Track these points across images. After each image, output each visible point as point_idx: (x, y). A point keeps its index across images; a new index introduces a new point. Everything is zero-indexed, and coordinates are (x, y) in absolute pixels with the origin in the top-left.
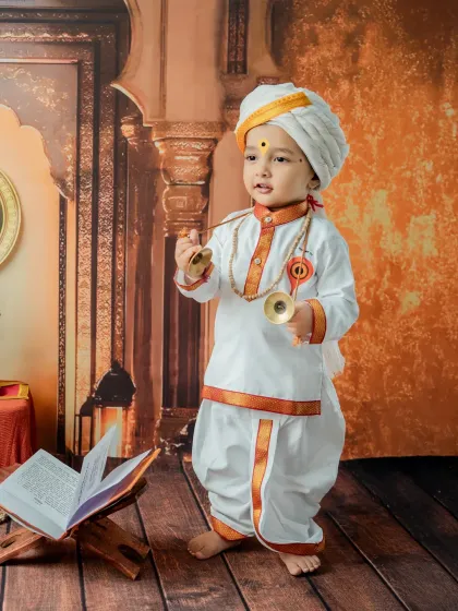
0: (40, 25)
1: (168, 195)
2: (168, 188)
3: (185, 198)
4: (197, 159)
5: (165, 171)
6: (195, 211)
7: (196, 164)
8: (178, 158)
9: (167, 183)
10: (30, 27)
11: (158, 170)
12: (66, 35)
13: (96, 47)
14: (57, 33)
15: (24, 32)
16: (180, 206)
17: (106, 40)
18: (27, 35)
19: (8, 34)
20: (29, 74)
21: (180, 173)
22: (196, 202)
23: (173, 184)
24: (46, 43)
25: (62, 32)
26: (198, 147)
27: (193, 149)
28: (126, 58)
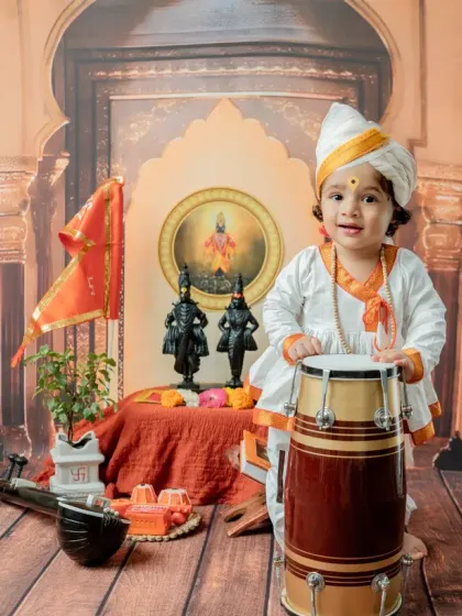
0: (307, 60)
1: (428, 232)
2: (428, 227)
3: (444, 236)
4: (457, 200)
5: (426, 209)
6: (455, 248)
7: (456, 204)
8: (439, 198)
9: (428, 221)
10: (296, 61)
11: (420, 208)
12: (331, 72)
13: (359, 85)
14: (322, 69)
15: (291, 66)
16: (440, 243)
17: (370, 80)
18: (295, 69)
19: (277, 68)
20: (297, 108)
21: (441, 212)
22: (455, 241)
23: (434, 222)
24: (312, 78)
25: (327, 69)
26: (458, 189)
27: (453, 190)
28: (388, 99)
